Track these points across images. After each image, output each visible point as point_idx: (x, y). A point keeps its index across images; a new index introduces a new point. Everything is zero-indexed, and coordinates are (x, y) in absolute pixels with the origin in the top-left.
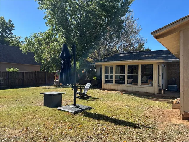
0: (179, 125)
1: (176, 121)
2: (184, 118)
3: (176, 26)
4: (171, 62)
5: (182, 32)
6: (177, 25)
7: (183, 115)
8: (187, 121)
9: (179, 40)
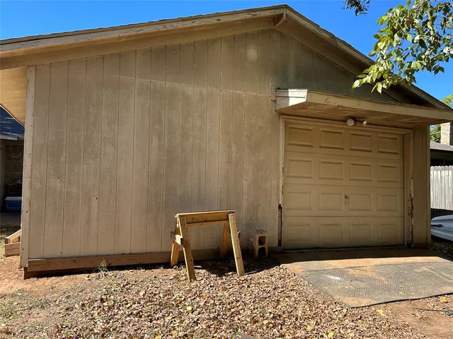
0: (13, 296)
1: (7, 287)
2: (28, 275)
3: (19, 50)
4: (16, 139)
5: (33, 69)
6: (22, 49)
7: (25, 269)
8: (35, 279)
9: (26, 87)
